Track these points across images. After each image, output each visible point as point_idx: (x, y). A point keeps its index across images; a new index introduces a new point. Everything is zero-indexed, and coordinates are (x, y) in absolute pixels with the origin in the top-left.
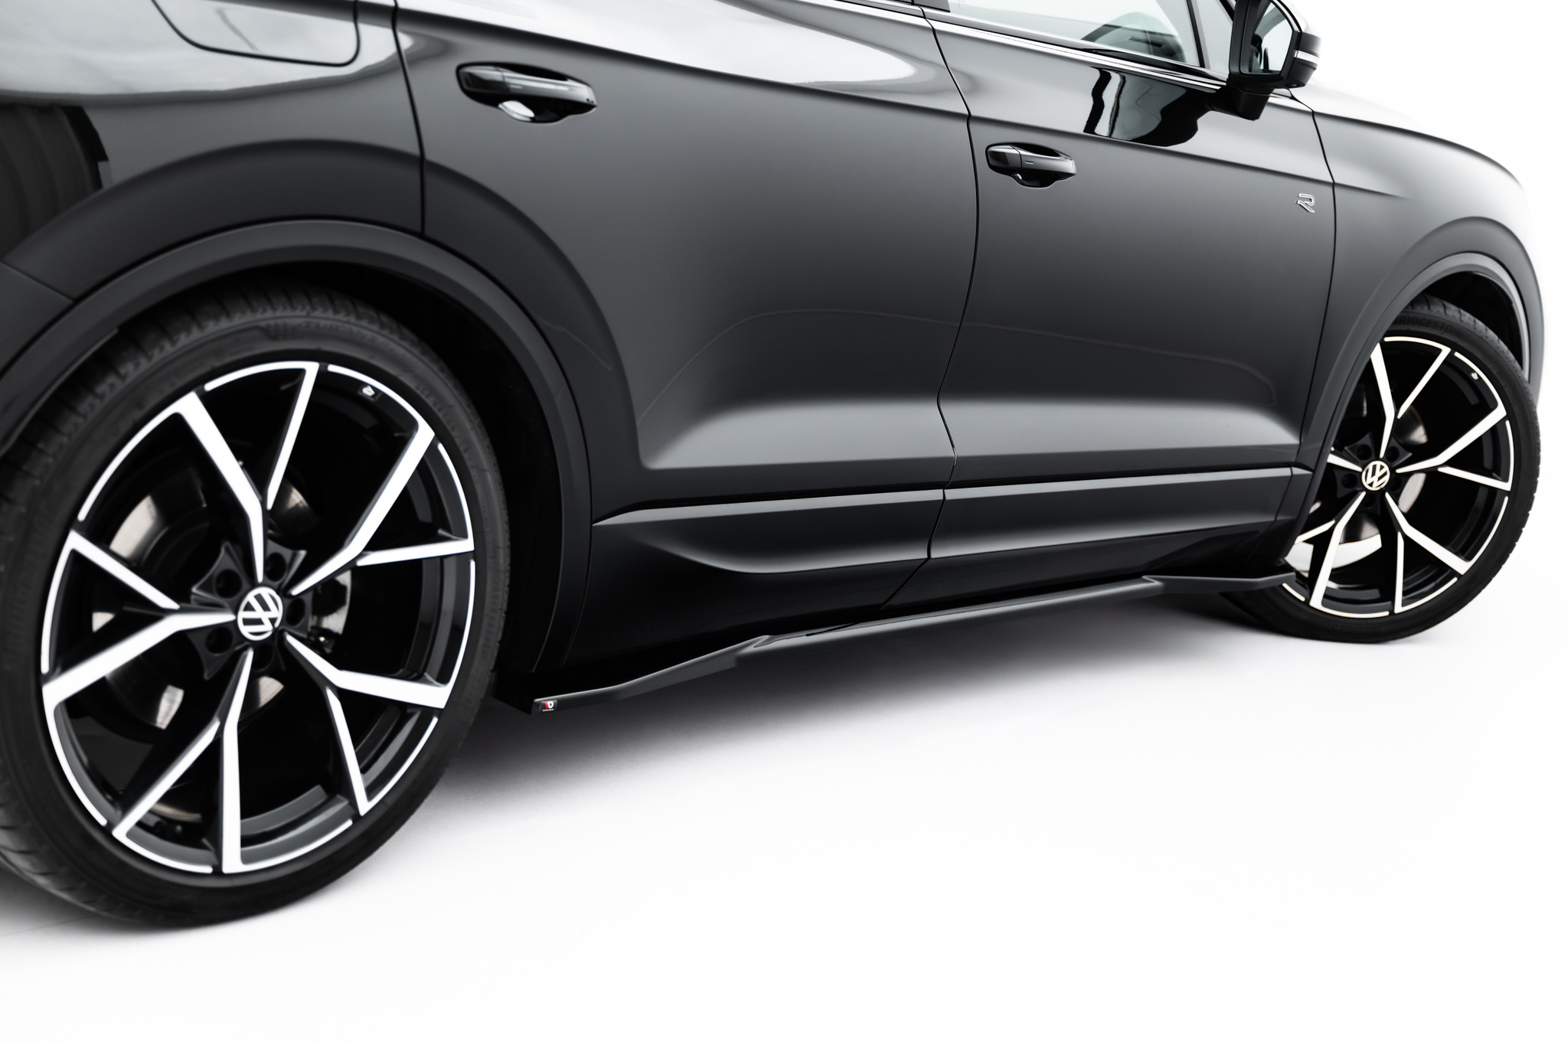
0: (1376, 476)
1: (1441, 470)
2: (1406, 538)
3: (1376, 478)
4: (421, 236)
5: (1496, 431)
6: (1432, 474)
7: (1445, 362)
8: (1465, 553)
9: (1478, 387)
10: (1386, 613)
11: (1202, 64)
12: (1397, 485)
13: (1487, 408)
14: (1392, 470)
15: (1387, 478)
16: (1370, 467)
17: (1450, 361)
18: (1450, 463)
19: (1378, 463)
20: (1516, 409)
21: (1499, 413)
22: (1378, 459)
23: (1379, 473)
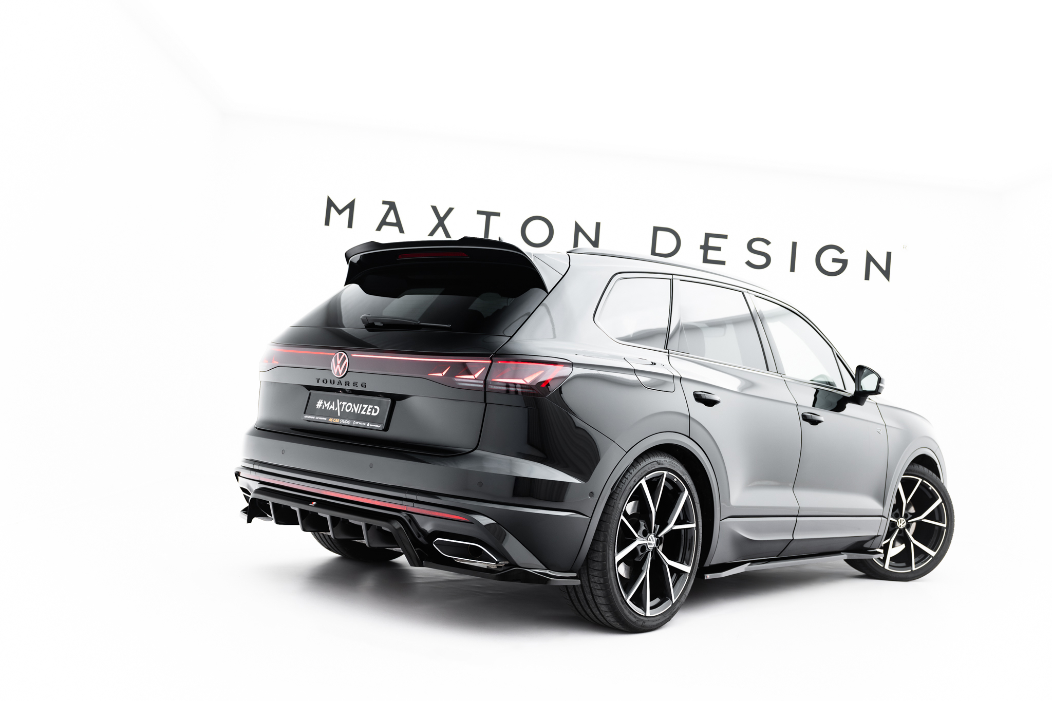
0: (901, 523)
1: (923, 520)
2: (914, 544)
3: (902, 524)
4: (689, 437)
5: (939, 507)
6: (919, 523)
7: (921, 484)
8: (933, 549)
9: (932, 492)
10: (910, 571)
11: (845, 389)
12: (908, 526)
13: (935, 499)
14: (907, 521)
15: (905, 524)
16: (899, 520)
17: (922, 484)
18: (925, 518)
19: (902, 519)
20: (945, 499)
21: (940, 501)
22: (901, 517)
23: (902, 522)
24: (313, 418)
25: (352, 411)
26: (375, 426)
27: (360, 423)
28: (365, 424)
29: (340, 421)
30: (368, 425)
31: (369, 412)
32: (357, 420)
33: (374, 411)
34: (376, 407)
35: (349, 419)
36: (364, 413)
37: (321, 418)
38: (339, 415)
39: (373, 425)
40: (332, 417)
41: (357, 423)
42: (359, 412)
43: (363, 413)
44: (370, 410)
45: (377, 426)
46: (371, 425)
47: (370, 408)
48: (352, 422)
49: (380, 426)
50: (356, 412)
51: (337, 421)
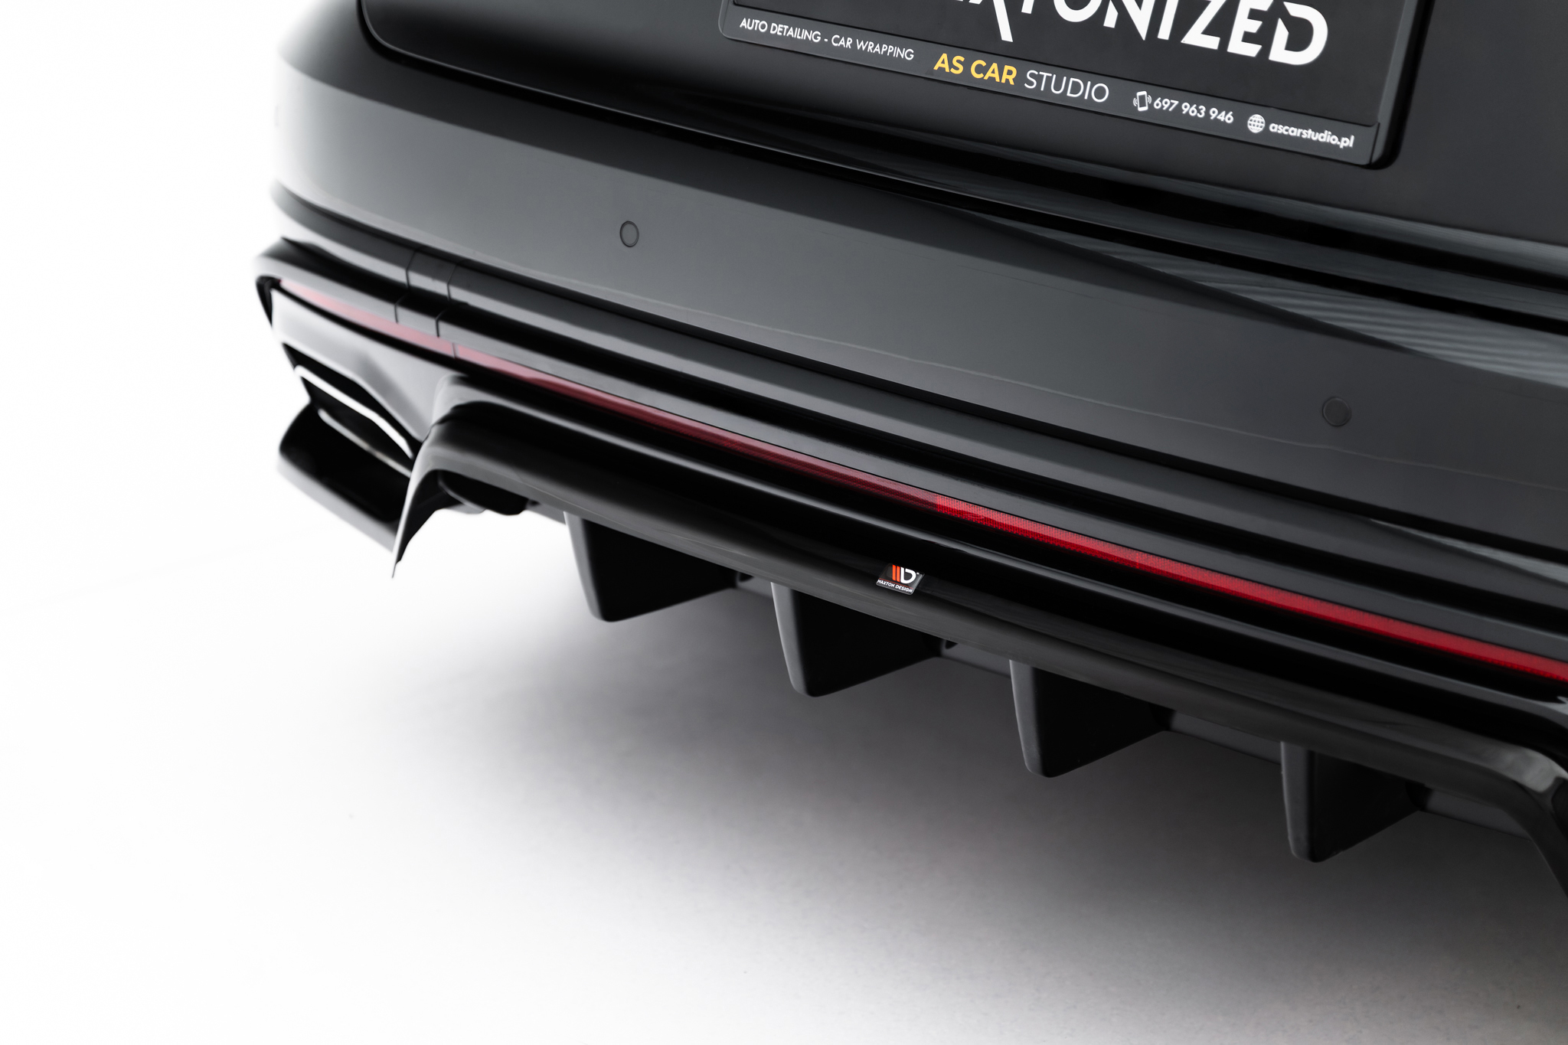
24: (813, 36)
25: (1111, 20)
26: (1309, 134)
27: (1188, 109)
28: (1227, 118)
29: (1021, 79)
30: (1256, 124)
31: (1248, 38)
32: (1160, 85)
33: (1281, 33)
34: (1295, 10)
35: (1091, 73)
36: (1212, 43)
37: (870, 47)
38: (1006, 35)
39: (1294, 132)
40: (954, 46)
41: (1165, 104)
42: (1164, 33)
43: (1196, 37)
44: (1254, 26)
45: (1327, 137)
46: (1276, 128)
47: (1254, 14)
48: (1123, 98)
49: (1347, 142)
50: (1143, 29)
51: (1004, 74)
